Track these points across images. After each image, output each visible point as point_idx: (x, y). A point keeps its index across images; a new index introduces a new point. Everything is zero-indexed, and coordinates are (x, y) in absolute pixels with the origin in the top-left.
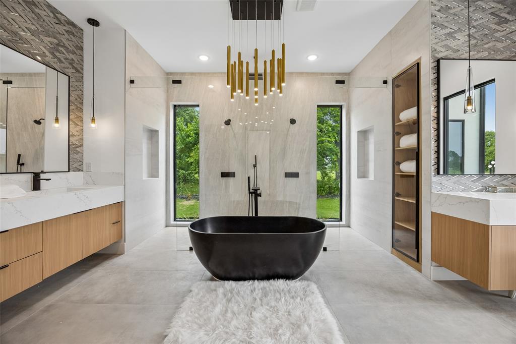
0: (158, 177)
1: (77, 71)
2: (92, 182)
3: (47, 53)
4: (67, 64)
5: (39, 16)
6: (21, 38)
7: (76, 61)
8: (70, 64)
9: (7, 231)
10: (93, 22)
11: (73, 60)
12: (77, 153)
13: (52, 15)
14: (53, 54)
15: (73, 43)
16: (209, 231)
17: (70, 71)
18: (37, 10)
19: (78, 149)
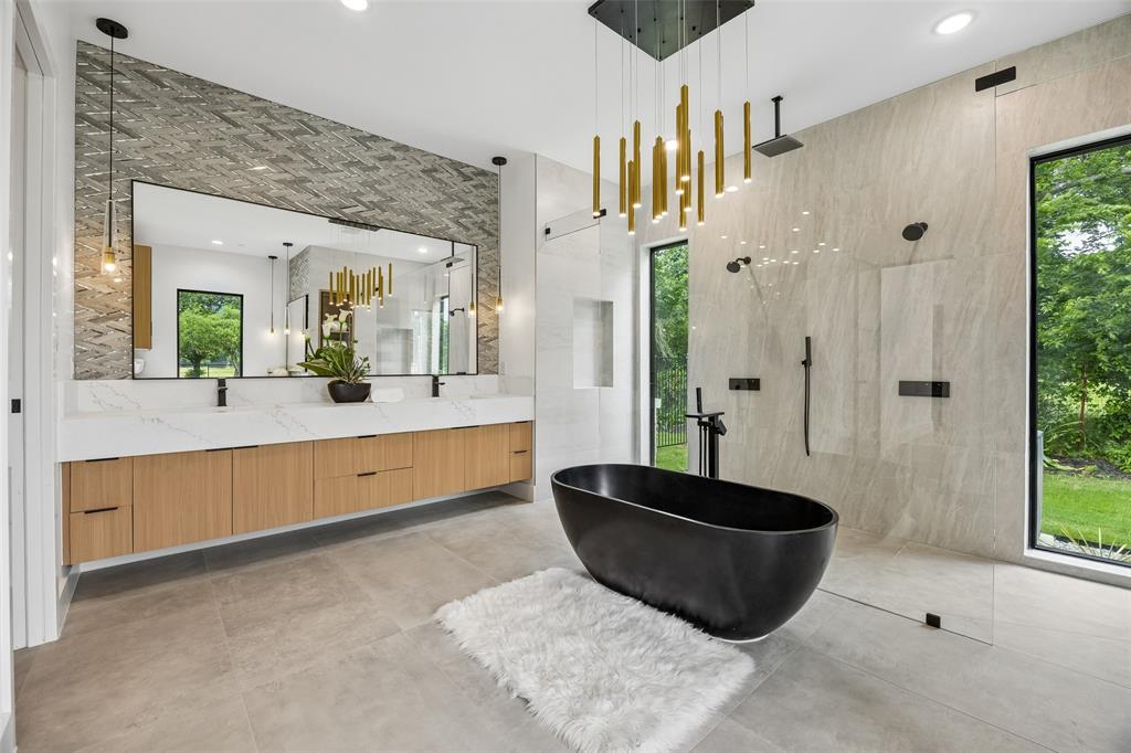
0: (611, 386)
1: (490, 234)
2: (505, 391)
3: (451, 224)
4: (475, 230)
5: (440, 181)
6: (421, 216)
7: (489, 222)
8: (480, 228)
9: (374, 436)
10: (499, 161)
11: (483, 222)
12: (490, 348)
13: (455, 173)
14: (458, 223)
15: (483, 199)
16: (604, 492)
17: (480, 237)
18: (438, 176)
19: (491, 343)
